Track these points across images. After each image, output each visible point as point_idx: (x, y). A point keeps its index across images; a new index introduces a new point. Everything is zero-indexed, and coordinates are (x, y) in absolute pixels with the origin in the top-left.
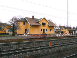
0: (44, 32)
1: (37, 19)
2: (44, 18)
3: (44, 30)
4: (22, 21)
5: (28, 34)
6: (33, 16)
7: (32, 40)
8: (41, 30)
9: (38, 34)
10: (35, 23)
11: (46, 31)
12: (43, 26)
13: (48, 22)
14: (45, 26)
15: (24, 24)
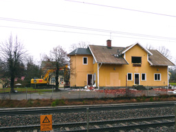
0: (137, 82)
1: (118, 49)
2: (137, 45)
3: (137, 76)
4: (79, 55)
5: (94, 86)
6: (109, 42)
7: (92, 102)
8: (130, 75)
9: (119, 87)
10: (111, 58)
11: (143, 78)
12: (134, 66)
13: (149, 55)
14: (140, 66)
15: (85, 62)
